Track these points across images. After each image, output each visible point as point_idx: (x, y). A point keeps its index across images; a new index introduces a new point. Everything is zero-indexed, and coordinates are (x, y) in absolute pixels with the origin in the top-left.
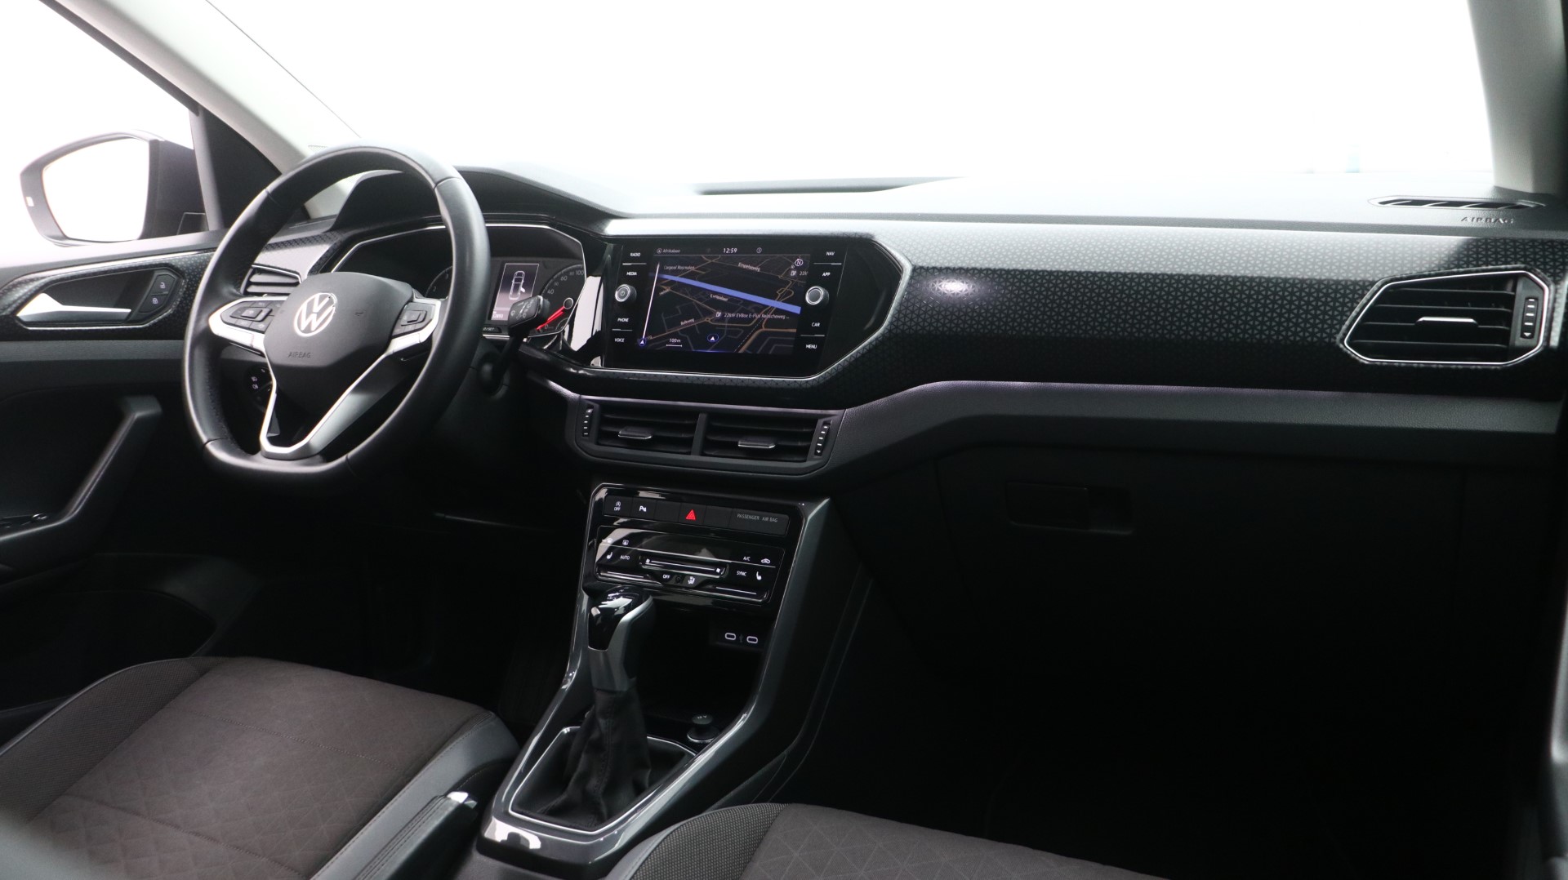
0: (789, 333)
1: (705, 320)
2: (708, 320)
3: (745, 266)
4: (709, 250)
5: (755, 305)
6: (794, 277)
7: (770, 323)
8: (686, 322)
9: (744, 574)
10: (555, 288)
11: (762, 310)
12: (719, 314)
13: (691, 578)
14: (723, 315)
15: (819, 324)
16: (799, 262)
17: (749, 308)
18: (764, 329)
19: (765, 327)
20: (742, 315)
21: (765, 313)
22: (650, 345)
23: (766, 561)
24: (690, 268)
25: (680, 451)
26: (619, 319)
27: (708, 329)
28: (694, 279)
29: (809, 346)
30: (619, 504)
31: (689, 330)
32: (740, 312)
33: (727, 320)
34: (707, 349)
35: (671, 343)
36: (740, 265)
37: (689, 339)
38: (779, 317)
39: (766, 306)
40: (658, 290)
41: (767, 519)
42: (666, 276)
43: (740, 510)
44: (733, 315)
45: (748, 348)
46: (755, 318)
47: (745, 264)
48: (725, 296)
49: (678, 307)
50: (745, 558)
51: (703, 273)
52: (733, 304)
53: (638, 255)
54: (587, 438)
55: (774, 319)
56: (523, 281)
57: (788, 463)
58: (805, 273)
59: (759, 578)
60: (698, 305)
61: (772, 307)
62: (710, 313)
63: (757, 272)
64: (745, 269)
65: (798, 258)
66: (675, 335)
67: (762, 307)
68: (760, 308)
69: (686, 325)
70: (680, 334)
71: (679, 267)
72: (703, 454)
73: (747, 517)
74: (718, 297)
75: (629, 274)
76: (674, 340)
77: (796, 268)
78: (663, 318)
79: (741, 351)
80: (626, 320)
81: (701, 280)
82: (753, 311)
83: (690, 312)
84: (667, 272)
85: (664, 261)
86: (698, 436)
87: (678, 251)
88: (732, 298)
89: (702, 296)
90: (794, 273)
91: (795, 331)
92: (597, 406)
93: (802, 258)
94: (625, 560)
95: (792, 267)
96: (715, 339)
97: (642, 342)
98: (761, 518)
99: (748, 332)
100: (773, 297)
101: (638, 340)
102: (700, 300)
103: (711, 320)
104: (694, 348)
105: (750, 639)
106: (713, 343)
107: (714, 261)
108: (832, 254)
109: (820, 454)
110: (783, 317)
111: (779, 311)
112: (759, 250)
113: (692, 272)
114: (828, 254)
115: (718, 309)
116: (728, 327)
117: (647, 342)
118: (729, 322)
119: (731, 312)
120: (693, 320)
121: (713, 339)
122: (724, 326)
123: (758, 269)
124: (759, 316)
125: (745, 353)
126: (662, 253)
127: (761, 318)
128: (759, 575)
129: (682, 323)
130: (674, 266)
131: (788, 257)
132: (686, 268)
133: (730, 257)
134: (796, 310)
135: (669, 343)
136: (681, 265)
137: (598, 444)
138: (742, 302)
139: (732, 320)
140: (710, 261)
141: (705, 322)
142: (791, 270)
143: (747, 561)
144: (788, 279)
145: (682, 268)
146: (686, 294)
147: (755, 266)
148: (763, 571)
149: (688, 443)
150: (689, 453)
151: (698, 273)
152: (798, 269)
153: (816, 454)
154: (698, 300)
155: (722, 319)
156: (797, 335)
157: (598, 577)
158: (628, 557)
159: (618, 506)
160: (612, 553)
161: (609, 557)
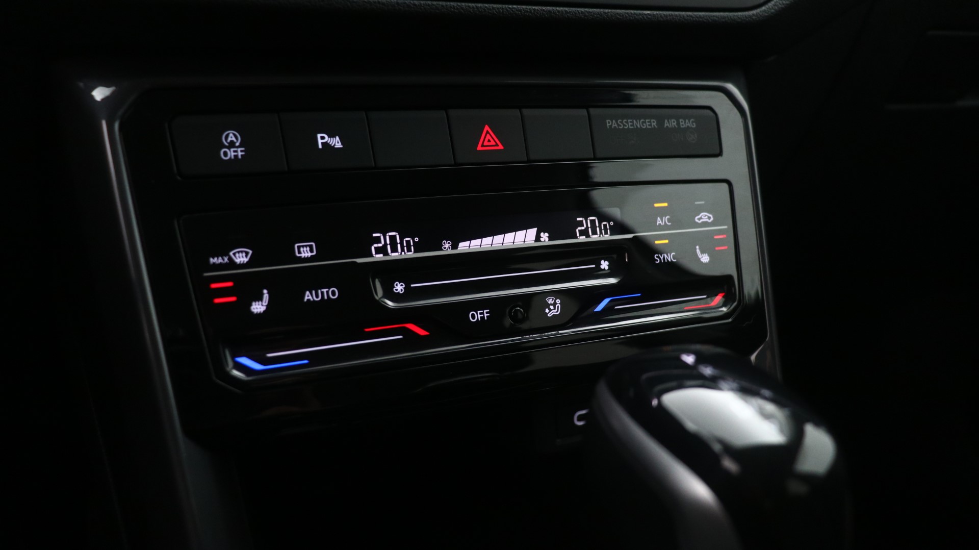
41: (674, 124)
50: (659, 221)
73: (628, 124)
94: (325, 303)
98: (661, 122)
128: (703, 252)
157: (235, 379)
158: (330, 293)
159: (232, 145)
160: (266, 296)
161: (258, 308)
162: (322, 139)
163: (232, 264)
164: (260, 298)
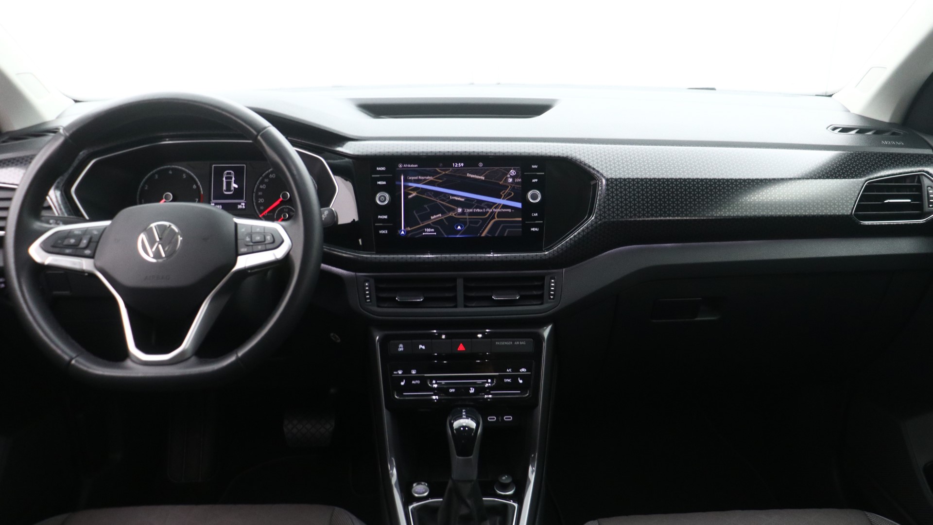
0: (517, 221)
1: (450, 214)
2: (452, 214)
3: (472, 176)
4: (441, 165)
5: (486, 203)
6: (511, 183)
7: (500, 215)
8: (435, 217)
9: (509, 380)
10: (266, 183)
11: (493, 206)
12: (460, 210)
13: (471, 389)
14: (463, 211)
15: (537, 214)
16: (513, 172)
17: (483, 205)
18: (496, 219)
19: (498, 217)
20: (478, 210)
21: (495, 208)
22: (410, 234)
23: (523, 370)
24: (428, 178)
25: (447, 305)
26: (379, 217)
27: (454, 221)
28: (434, 185)
29: (533, 229)
30: (401, 345)
31: (439, 222)
32: (476, 208)
33: (467, 214)
34: (457, 235)
35: (426, 232)
36: (468, 175)
37: (440, 228)
38: (506, 210)
39: (495, 204)
40: (406, 194)
41: (518, 343)
42: (410, 184)
43: (497, 339)
44: (471, 210)
45: (488, 232)
46: (488, 212)
47: (472, 174)
48: (462, 197)
49: (426, 206)
50: (508, 370)
51: (441, 181)
52: (468, 203)
53: (383, 169)
54: (370, 303)
55: (503, 212)
56: (233, 179)
57: (530, 307)
58: (520, 180)
59: (521, 381)
60: (441, 204)
61: (499, 204)
62: (453, 210)
63: (482, 180)
64: (473, 178)
65: (511, 169)
66: (428, 226)
67: (492, 204)
68: (490, 205)
69: (435, 219)
70: (432, 225)
71: (420, 177)
72: (466, 306)
73: (503, 343)
74: (456, 198)
75: (379, 183)
76: (429, 230)
77: (511, 177)
78: (416, 215)
79: (483, 235)
80: (386, 217)
81: (439, 186)
82: (486, 207)
83: (436, 209)
84: (411, 181)
85: (407, 173)
86: (460, 293)
87: (416, 166)
88: (467, 199)
89: (444, 198)
90: (510, 180)
91: (520, 219)
92: (372, 281)
93: (514, 169)
94: (417, 384)
95: (508, 176)
96: (461, 227)
97: (403, 233)
98: (513, 342)
99: (485, 222)
100: (499, 197)
101: (399, 231)
102: (443, 200)
103: (455, 215)
104: (446, 235)
105: (506, 418)
106: (459, 231)
107: (447, 172)
108: (536, 167)
109: (553, 299)
110: (510, 210)
111: (505, 206)
112: (481, 164)
113: (431, 181)
114: (533, 167)
115: (458, 206)
116: (469, 218)
117: (407, 232)
118: (469, 216)
119: (470, 208)
120: (440, 215)
121: (459, 227)
122: (466, 218)
123: (483, 178)
124: (491, 210)
125: (486, 236)
126: (403, 167)
127: (492, 212)
128: (520, 379)
129: (432, 218)
130: (416, 176)
131: (504, 169)
132: (425, 177)
133: (459, 170)
134: (519, 205)
135: (425, 232)
136: (421, 176)
137: (378, 306)
138: (476, 201)
139: (470, 214)
140: (444, 173)
141: (450, 216)
142: (507, 178)
143: (510, 372)
144: (507, 184)
145: (423, 178)
146: (430, 196)
147: (480, 176)
148: (522, 377)
149: (453, 300)
150: (456, 307)
151: (436, 182)
152: (513, 177)
153: (550, 298)
154: (440, 200)
155: (463, 213)
156: (523, 222)
157: (396, 398)
158: (418, 382)
159: (401, 347)
160: (404, 381)
161: (402, 384)
162: (420, 346)
163: (398, 374)
164: (403, 381)
